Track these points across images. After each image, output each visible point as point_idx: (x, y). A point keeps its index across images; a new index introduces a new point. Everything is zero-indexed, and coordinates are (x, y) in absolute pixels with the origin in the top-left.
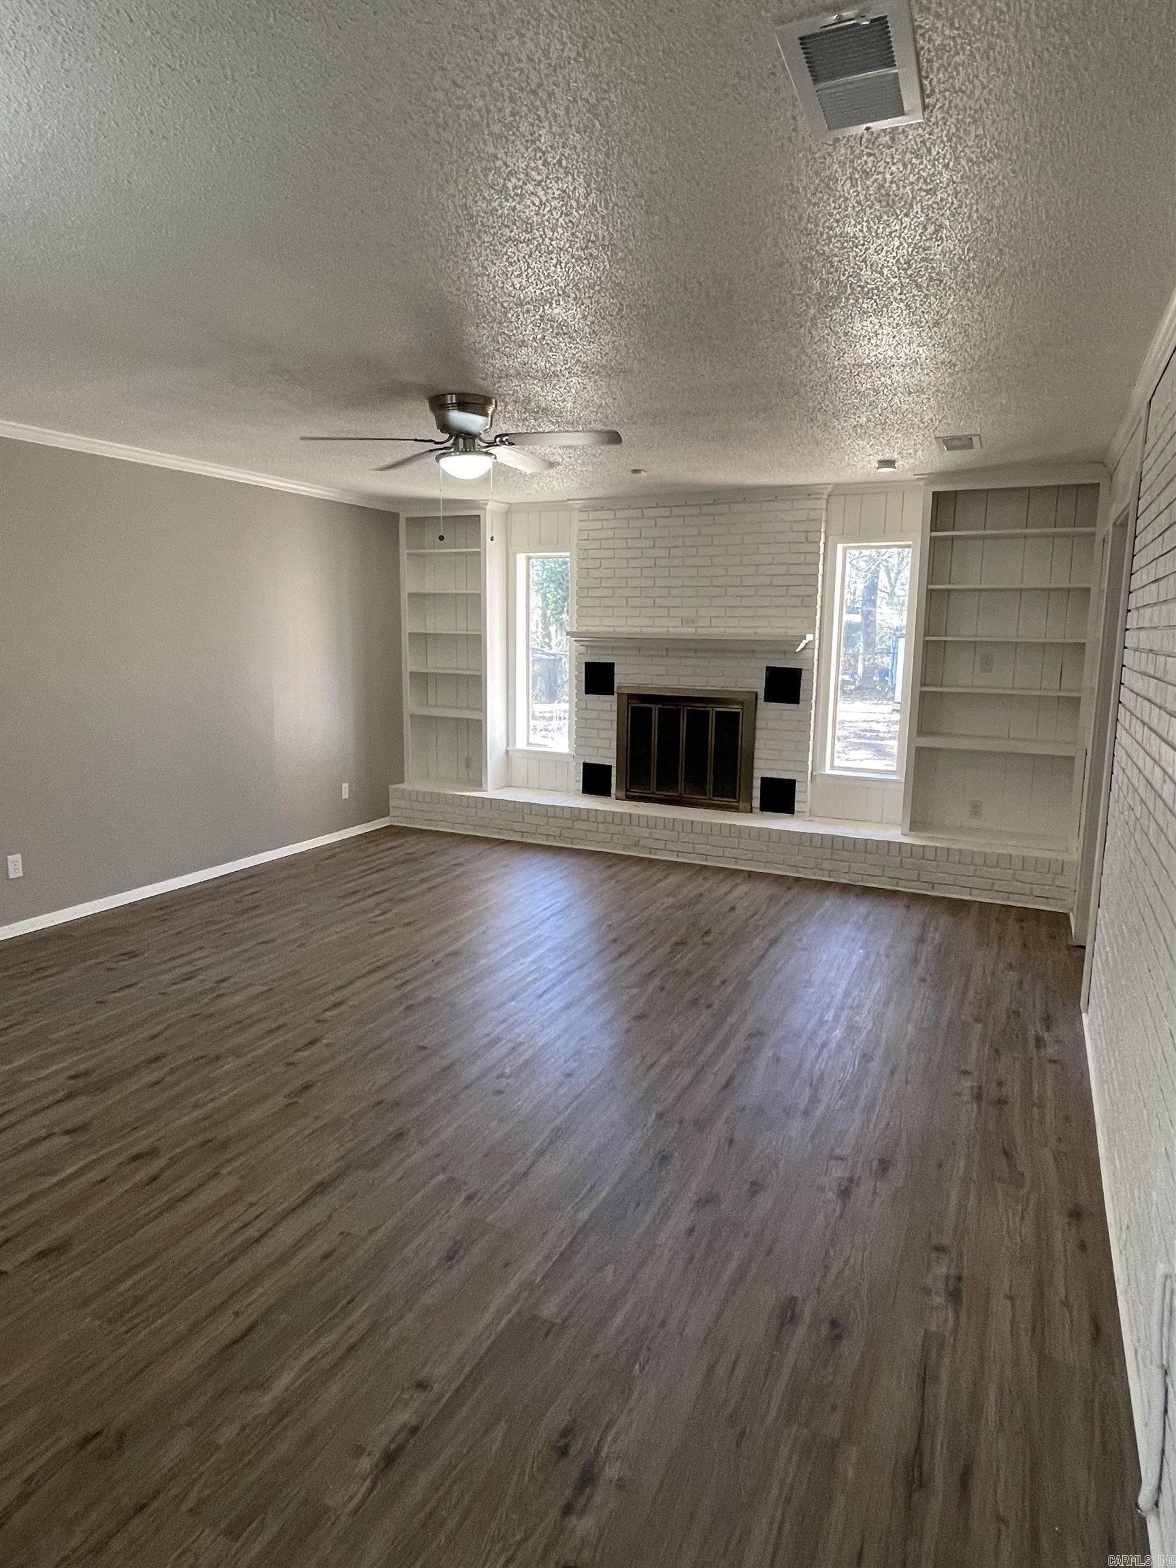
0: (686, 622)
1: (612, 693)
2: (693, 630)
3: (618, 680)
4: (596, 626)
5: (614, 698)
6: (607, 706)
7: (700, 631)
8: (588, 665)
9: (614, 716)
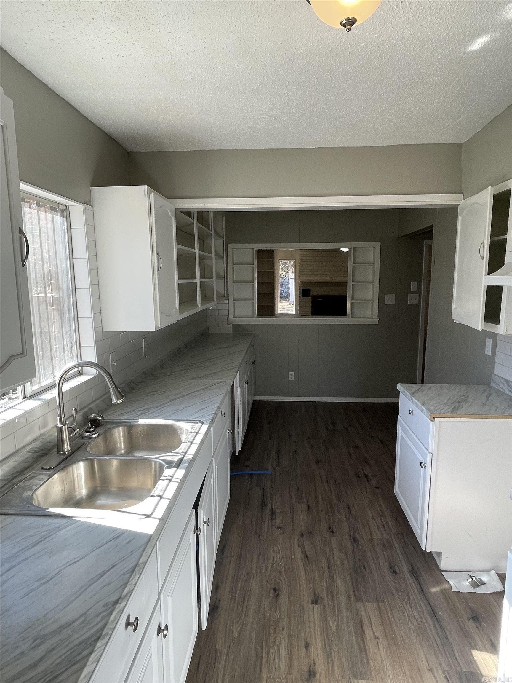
0: (331, 278)
1: (309, 297)
2: (332, 280)
3: (311, 293)
4: (305, 279)
5: (310, 298)
6: (309, 300)
7: (334, 280)
8: (302, 290)
9: (311, 305)
